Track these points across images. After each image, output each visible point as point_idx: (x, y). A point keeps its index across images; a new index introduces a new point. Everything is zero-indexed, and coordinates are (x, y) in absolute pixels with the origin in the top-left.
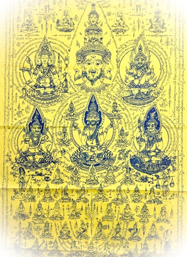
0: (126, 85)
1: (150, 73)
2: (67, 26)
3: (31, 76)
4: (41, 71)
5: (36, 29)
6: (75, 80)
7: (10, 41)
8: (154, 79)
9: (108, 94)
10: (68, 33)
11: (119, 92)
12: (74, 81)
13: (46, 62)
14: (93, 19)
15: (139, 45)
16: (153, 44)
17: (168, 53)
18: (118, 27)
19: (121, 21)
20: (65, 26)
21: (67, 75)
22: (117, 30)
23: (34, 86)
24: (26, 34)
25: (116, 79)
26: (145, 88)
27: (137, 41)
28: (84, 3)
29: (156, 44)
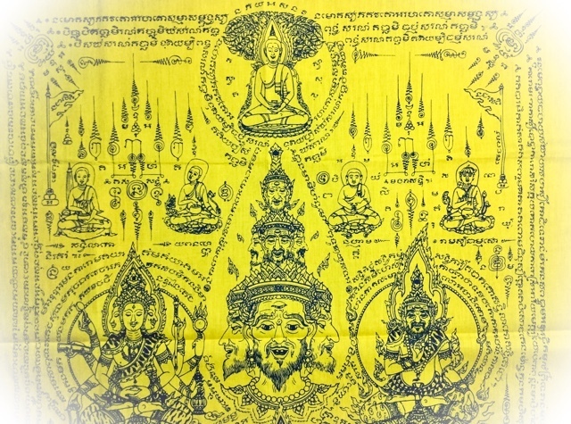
0: (377, 386)
1: (449, 353)
2: (198, 216)
3: (94, 368)
4: (123, 354)
5: (106, 225)
6: (226, 376)
7: (26, 264)
8: (460, 367)
9: (325, 415)
10: (202, 237)
11: (357, 409)
12: (221, 377)
13: (138, 327)
14: (276, 195)
15: (412, 268)
16: (455, 267)
17: (500, 292)
18: (350, 218)
19: (358, 199)
20: (193, 215)
21: (202, 363)
22: (348, 227)
23: (103, 397)
24: (75, 241)
25: (350, 369)
26: (434, 395)
27: (405, 258)
28: (247, 146)
29: (464, 264)
